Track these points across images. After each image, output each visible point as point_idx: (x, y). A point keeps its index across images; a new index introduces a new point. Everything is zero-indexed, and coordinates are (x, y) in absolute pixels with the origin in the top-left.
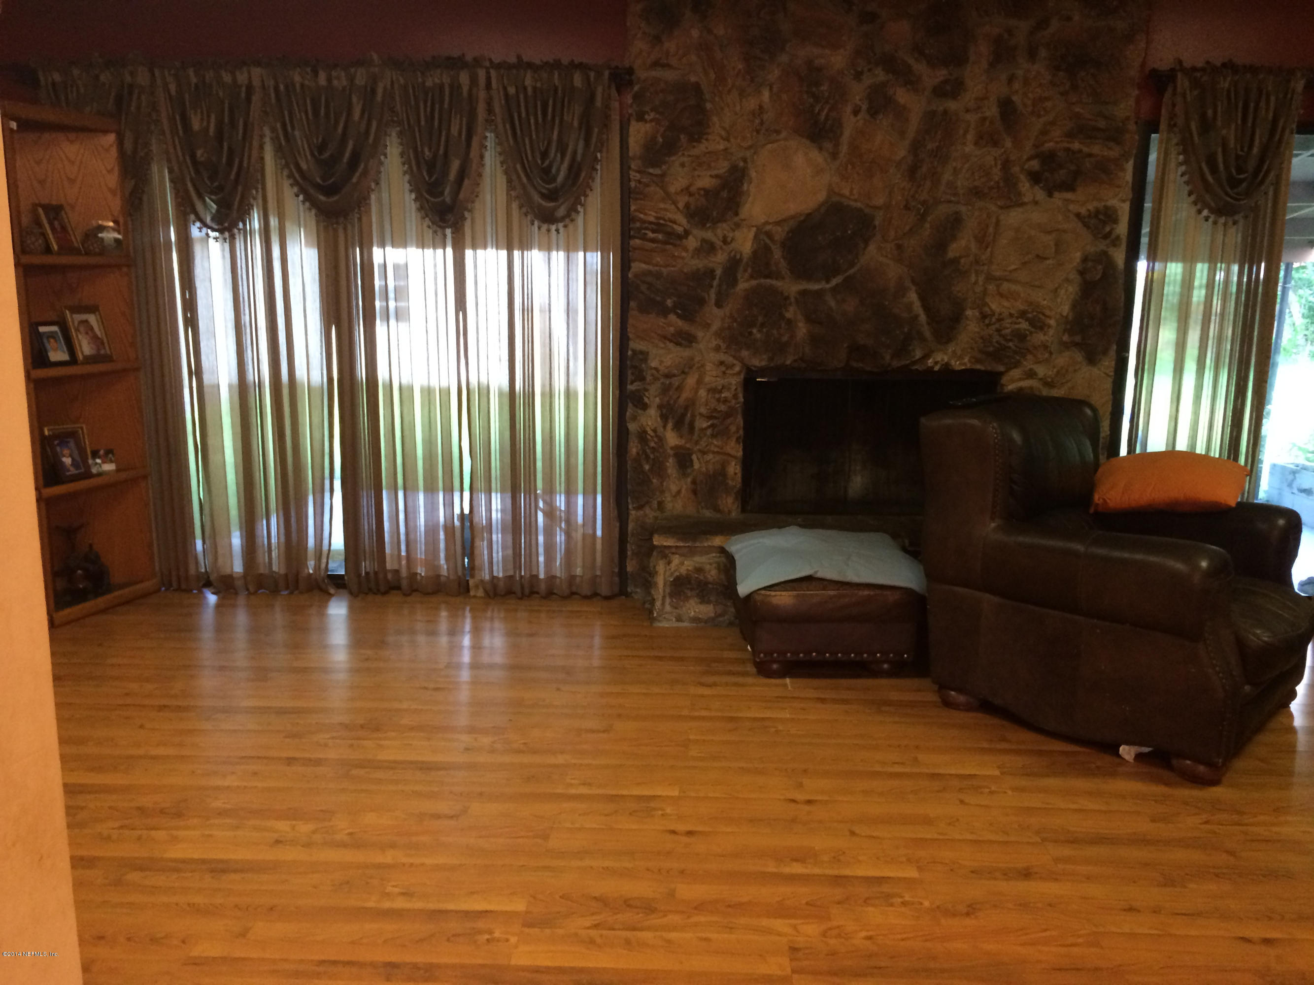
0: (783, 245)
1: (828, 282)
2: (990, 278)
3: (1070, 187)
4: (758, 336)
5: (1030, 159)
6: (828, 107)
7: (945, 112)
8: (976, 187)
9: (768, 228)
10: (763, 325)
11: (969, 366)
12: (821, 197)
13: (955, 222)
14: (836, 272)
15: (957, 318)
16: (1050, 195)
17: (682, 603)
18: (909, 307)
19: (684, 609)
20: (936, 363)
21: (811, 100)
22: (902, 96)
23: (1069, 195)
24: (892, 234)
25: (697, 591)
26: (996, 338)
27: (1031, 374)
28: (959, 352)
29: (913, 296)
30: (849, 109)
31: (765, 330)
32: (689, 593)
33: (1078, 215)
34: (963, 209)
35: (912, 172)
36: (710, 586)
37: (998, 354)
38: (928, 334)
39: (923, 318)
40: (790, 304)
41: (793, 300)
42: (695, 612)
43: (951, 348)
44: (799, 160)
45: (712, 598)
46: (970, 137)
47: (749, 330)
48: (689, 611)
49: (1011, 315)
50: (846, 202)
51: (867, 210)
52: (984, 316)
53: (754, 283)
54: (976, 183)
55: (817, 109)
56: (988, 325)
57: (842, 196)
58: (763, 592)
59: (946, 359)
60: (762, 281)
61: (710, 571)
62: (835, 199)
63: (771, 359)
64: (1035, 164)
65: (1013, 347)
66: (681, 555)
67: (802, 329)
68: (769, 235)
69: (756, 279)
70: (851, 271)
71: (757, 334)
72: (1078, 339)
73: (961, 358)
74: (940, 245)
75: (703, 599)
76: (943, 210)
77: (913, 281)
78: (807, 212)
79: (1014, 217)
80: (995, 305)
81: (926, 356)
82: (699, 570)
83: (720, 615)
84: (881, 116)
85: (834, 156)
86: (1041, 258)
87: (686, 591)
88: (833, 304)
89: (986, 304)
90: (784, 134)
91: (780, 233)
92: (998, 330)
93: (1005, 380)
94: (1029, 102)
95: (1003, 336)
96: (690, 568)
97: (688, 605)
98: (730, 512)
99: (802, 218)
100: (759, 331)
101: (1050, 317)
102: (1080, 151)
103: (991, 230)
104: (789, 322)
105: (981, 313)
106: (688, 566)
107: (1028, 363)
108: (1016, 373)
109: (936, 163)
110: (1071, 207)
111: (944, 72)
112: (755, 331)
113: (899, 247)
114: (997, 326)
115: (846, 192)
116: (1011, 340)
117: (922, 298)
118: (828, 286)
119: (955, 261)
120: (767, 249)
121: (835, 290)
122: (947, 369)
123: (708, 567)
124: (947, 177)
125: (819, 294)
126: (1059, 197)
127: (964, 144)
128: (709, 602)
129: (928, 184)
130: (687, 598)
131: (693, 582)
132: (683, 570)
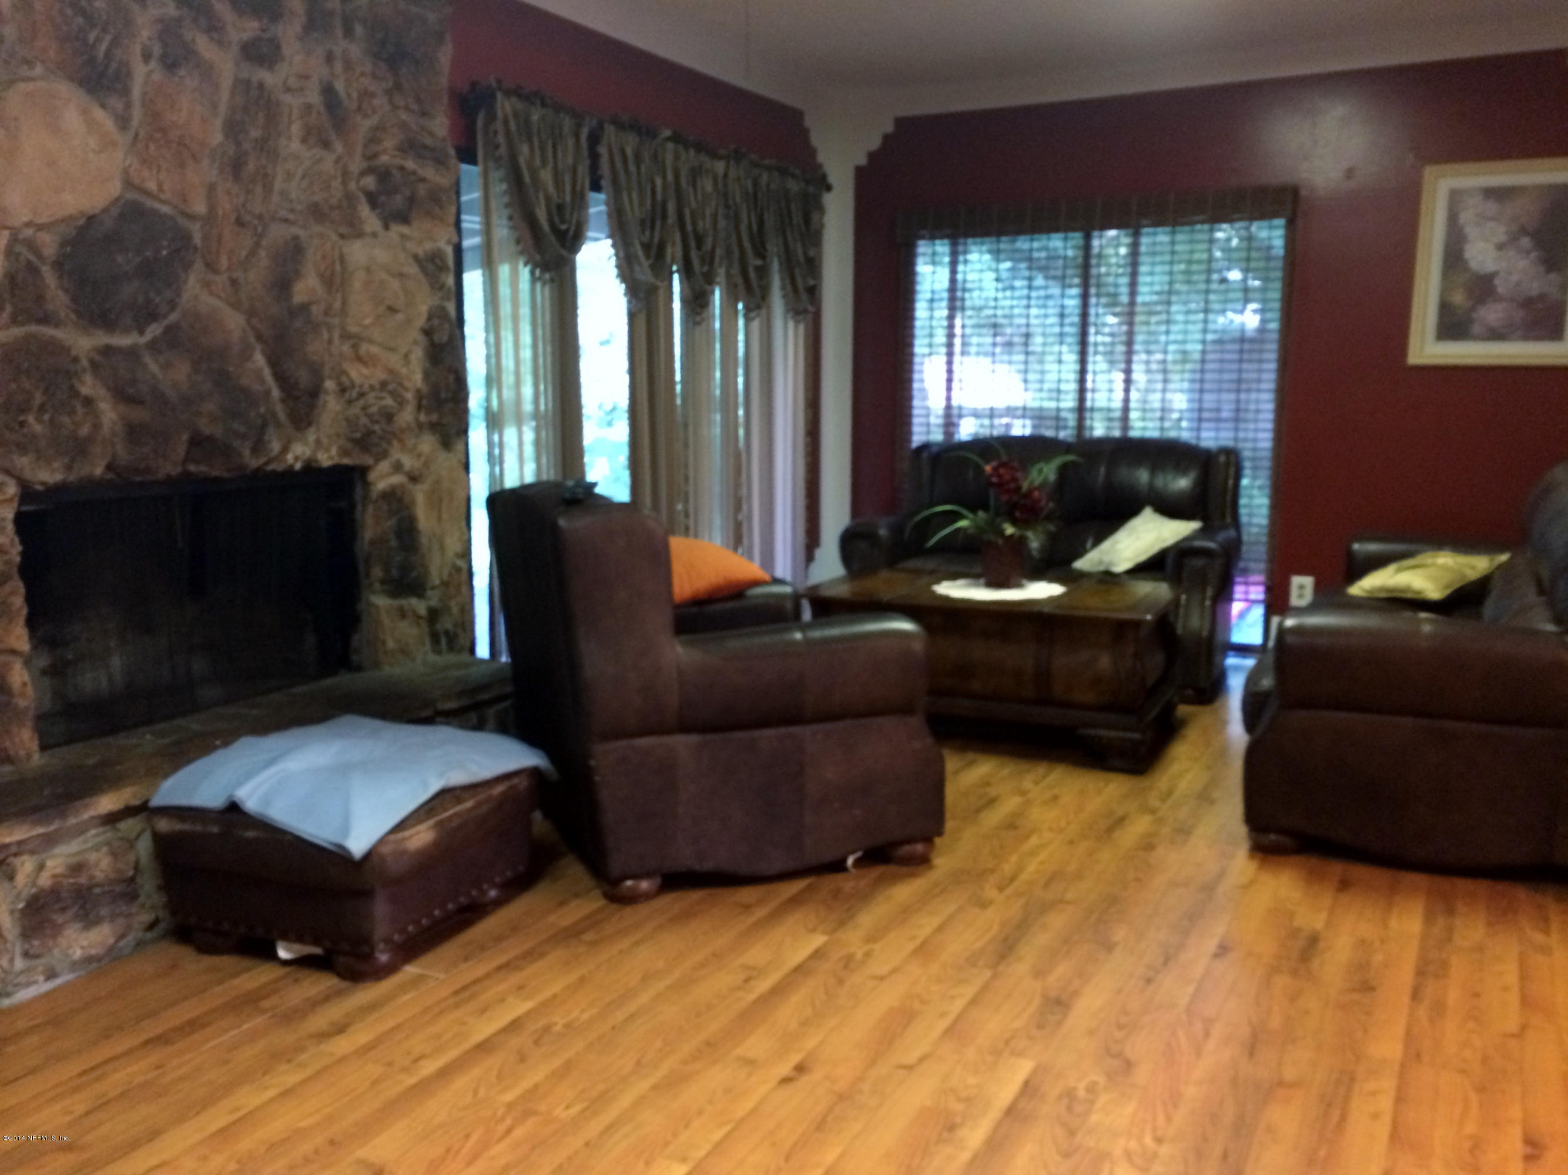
0: (58, 265)
1: (141, 332)
2: (346, 336)
3: (404, 219)
4: (38, 428)
5: (363, 173)
6: (108, 38)
7: (261, 86)
8: (316, 205)
9: (29, 232)
10: (42, 409)
11: (337, 460)
12: (115, 188)
13: (295, 250)
14: (153, 316)
15: (315, 392)
16: (387, 227)
17: (51, 943)
18: (258, 373)
19: (56, 952)
20: (296, 458)
21: (80, 20)
22: (203, 45)
23: (405, 230)
24: (224, 262)
25: (76, 909)
26: (364, 420)
27: (398, 467)
28: (325, 441)
29: (259, 359)
30: (138, 49)
31: (46, 417)
32: (59, 919)
33: (416, 257)
34: (301, 233)
35: (236, 167)
36: (97, 890)
37: (365, 442)
38: (282, 416)
39: (276, 393)
40: (84, 370)
41: (85, 363)
42: (82, 948)
43: (311, 435)
44: (72, 119)
45: (104, 912)
46: (296, 128)
47: (21, 418)
48: (71, 951)
49: (372, 388)
50: (150, 203)
51: (181, 221)
52: (343, 390)
53: (17, 332)
54: (316, 198)
55: (92, 36)
56: (350, 402)
57: (147, 193)
58: (392, 837)
59: (308, 453)
60: (33, 328)
61: (97, 864)
62: (131, 196)
63: (69, 468)
64: (370, 182)
65: (379, 432)
66: (32, 852)
67: (109, 413)
68: (31, 245)
69: (23, 324)
70: (173, 317)
71: (36, 426)
72: (434, 417)
73: (327, 450)
74: (283, 285)
75: (88, 919)
76: (278, 233)
77: (259, 338)
78: (91, 212)
79: (358, 252)
80: (356, 373)
81: (285, 450)
82: (77, 868)
83: (122, 936)
84: (182, 72)
85: (123, 122)
86: (392, 310)
87: (55, 917)
88: (154, 368)
89: (344, 372)
90: (39, 70)
91: (49, 244)
92: (364, 408)
93: (372, 476)
94: (355, 95)
95: (369, 416)
96: (58, 871)
97: (62, 941)
98: (29, 756)
99: (82, 222)
100: (39, 420)
101: (407, 390)
102: (414, 173)
103: (338, 268)
104: (88, 402)
105: (339, 384)
106: (55, 867)
107: (396, 453)
108: (384, 466)
109: (264, 162)
110: (409, 245)
111: (255, 24)
112: (31, 419)
113: (234, 282)
114: (362, 402)
115: (152, 186)
116: (377, 422)
117: (274, 363)
118: (143, 340)
119: (305, 307)
120: (32, 270)
121: (153, 346)
122: (310, 469)
123: (93, 857)
124: (278, 184)
125: (132, 353)
126: (397, 229)
127: (289, 138)
128: (97, 921)
129: (259, 189)
130: (57, 930)
131: (64, 895)
132: (45, 881)
